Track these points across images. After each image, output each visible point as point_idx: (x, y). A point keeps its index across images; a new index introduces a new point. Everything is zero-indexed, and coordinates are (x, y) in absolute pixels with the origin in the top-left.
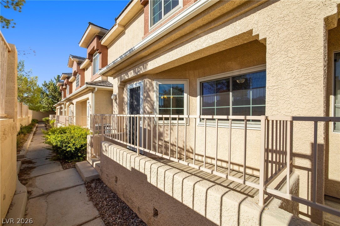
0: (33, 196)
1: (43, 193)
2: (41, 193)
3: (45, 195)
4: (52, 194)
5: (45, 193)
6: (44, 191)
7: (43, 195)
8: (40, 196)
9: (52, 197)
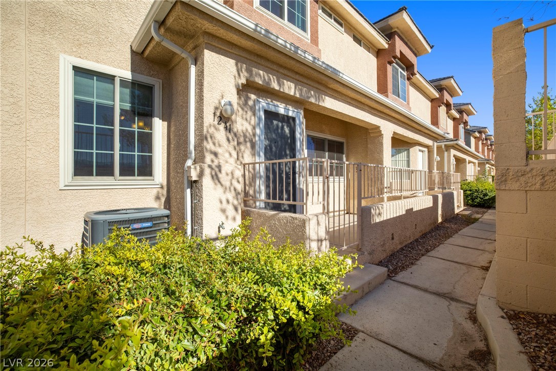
0: (468, 306)
1: (451, 302)
2: (454, 304)
3: (450, 297)
4: (441, 291)
5: (449, 300)
6: (448, 303)
7: (453, 299)
8: (457, 301)
9: (445, 289)
